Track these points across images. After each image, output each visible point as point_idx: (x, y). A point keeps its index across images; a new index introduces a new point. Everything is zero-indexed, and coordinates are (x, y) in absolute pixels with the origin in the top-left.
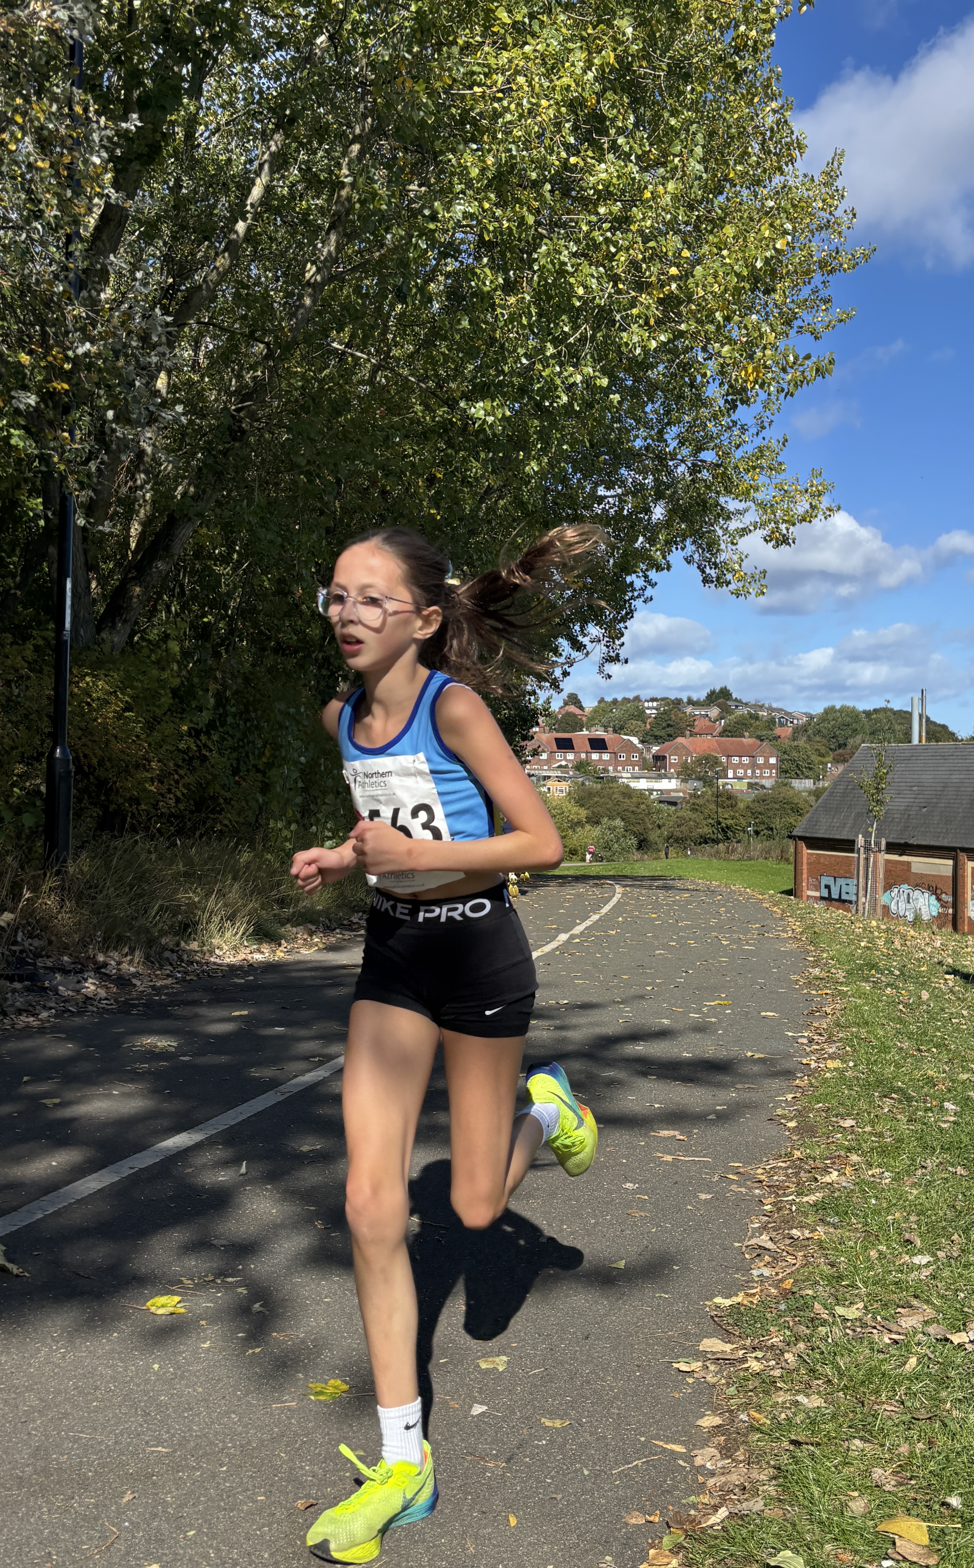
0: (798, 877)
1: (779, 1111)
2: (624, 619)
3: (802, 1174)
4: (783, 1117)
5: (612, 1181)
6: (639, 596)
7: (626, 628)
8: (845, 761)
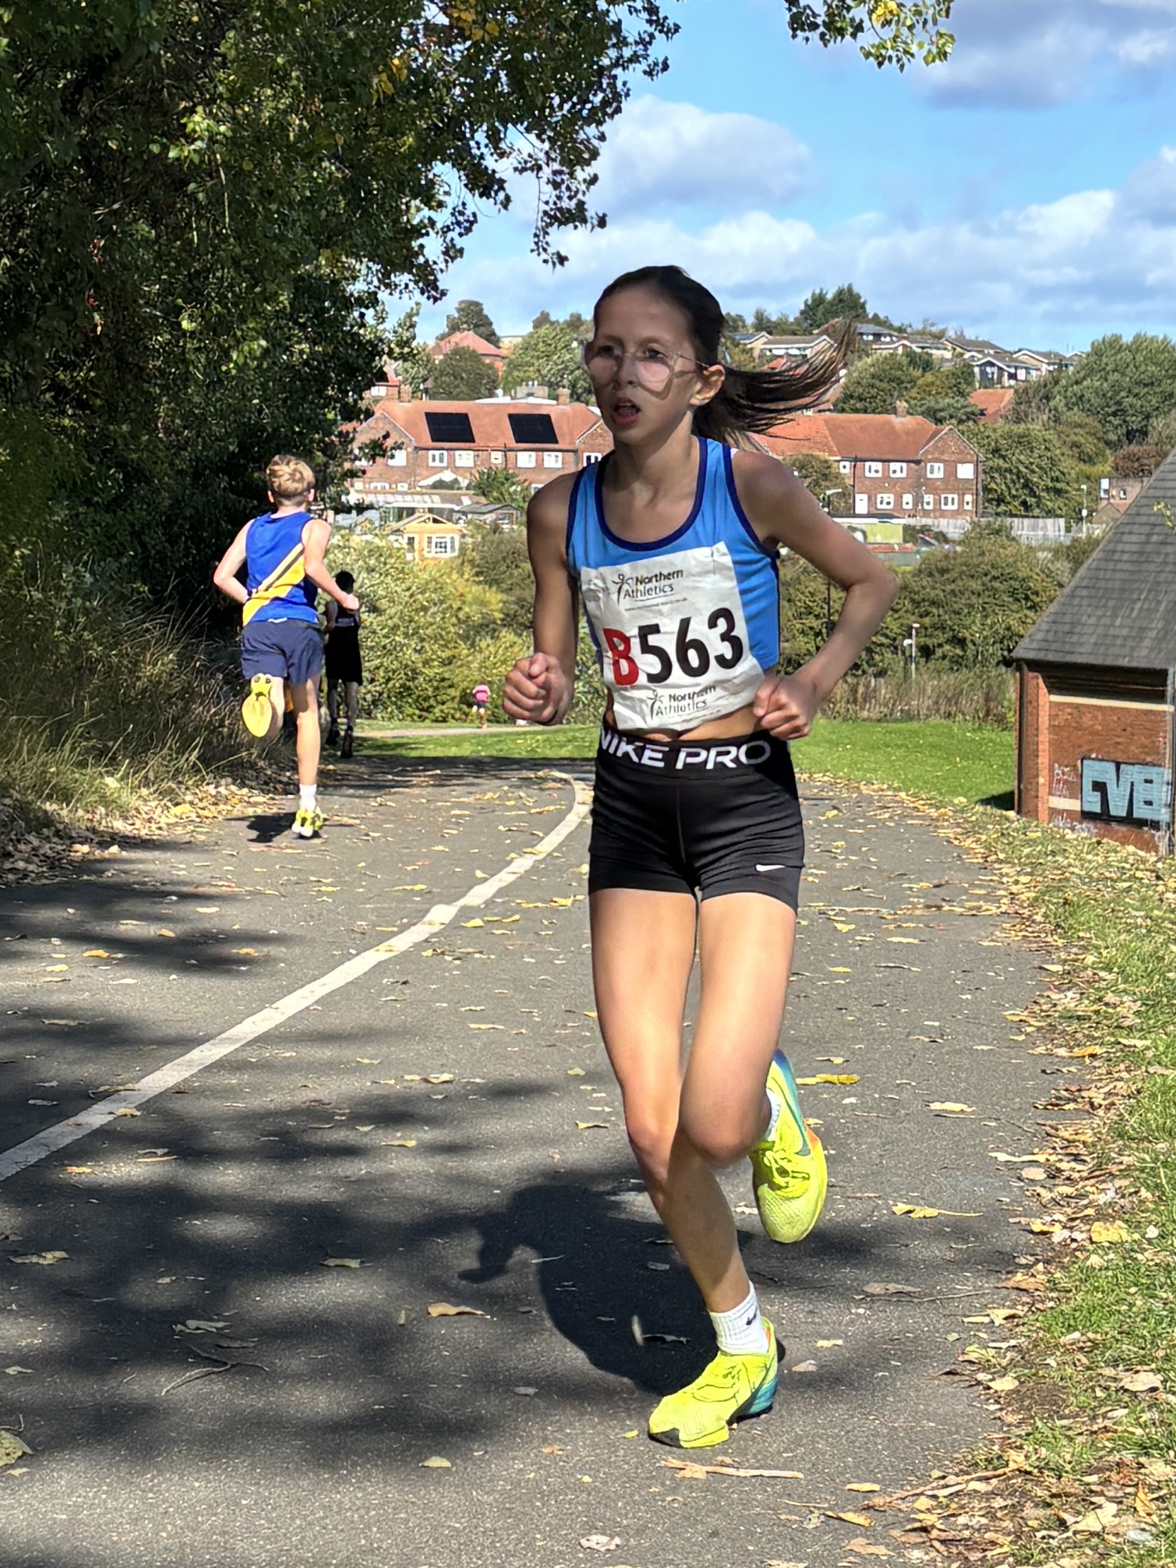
0: (1028, 763)
1: (974, 1352)
2: (596, 117)
3: (1029, 1511)
4: (985, 1366)
5: (557, 1529)
6: (635, 59)
7: (602, 138)
8: (1141, 472)
